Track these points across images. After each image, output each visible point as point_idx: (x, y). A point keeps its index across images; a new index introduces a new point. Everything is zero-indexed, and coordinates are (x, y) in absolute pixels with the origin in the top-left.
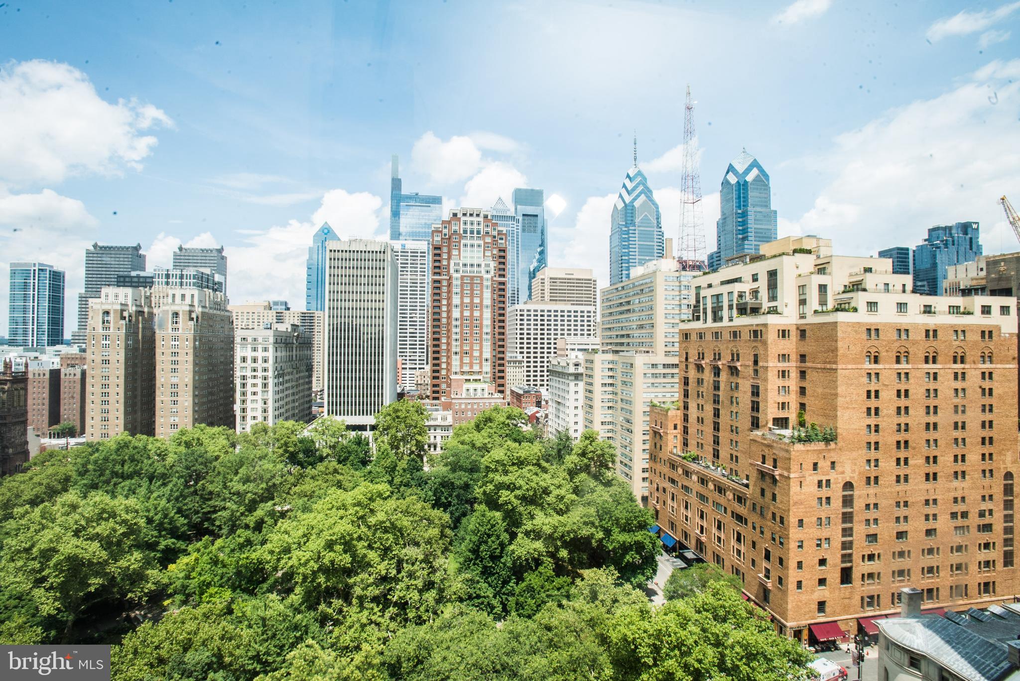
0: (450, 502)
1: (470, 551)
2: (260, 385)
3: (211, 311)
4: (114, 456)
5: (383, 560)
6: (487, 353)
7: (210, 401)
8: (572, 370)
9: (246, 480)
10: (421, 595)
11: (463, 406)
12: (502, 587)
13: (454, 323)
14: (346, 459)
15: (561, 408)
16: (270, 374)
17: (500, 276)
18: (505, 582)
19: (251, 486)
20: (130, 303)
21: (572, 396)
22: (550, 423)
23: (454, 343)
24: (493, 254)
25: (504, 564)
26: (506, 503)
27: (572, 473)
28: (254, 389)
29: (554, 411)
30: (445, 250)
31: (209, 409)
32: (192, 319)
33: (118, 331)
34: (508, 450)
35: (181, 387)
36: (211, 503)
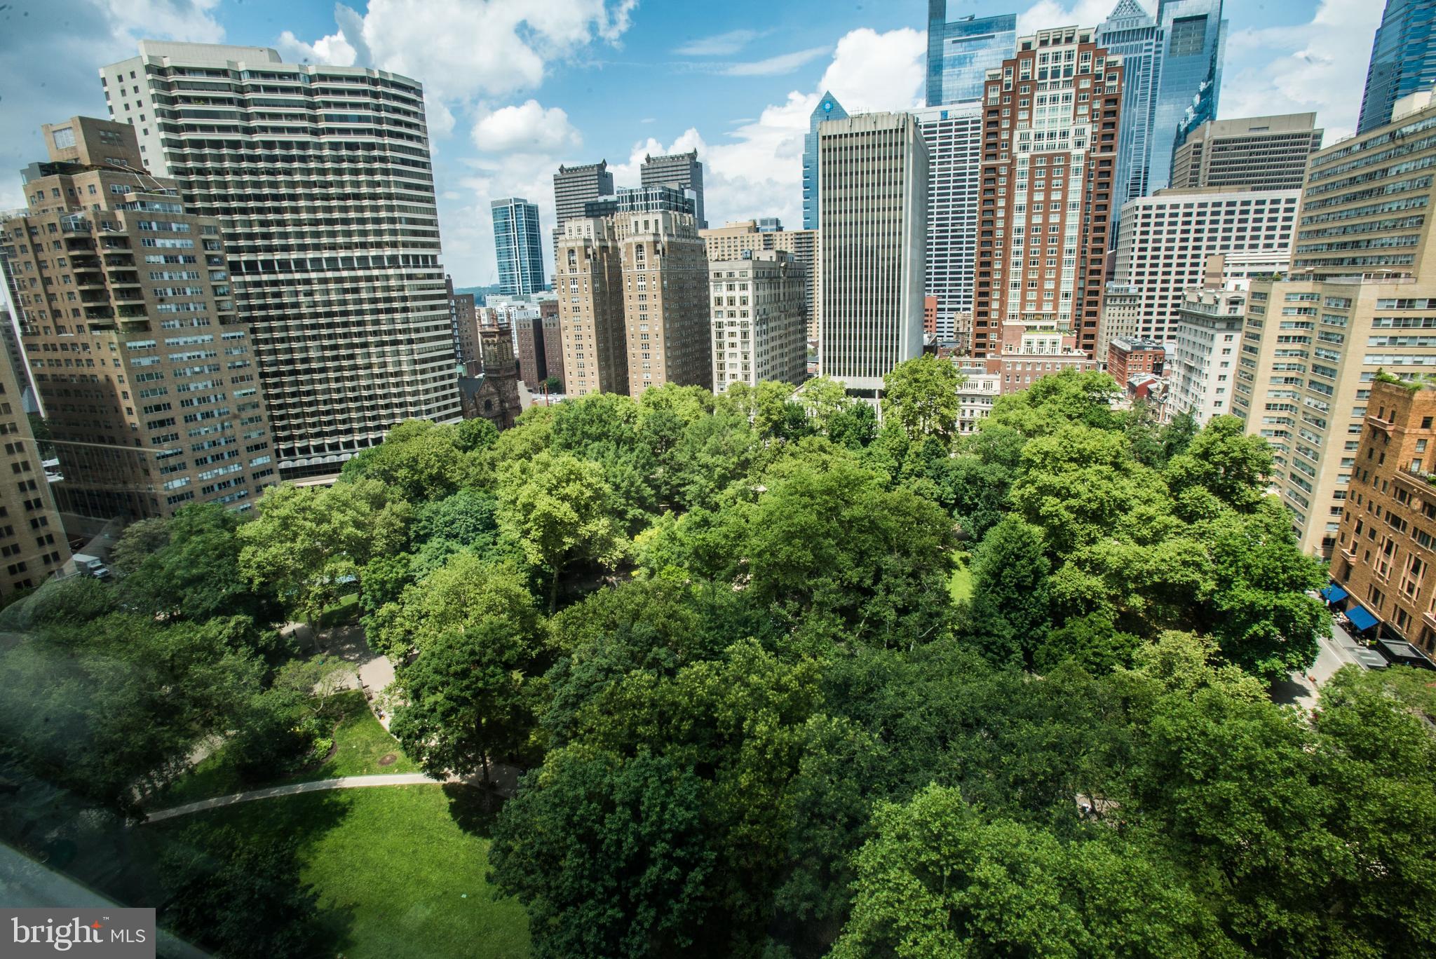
0: (977, 505)
1: (988, 573)
2: (739, 335)
3: (679, 240)
4: (583, 416)
5: (857, 566)
6: (1069, 282)
7: (685, 355)
8: (1223, 311)
9: (716, 452)
10: (899, 617)
11: (1019, 368)
12: (1030, 629)
13: (1015, 236)
14: (840, 434)
15: (1194, 377)
16: (750, 319)
17: (1104, 149)
18: (1035, 624)
19: (720, 459)
20: (593, 238)
21: (1216, 357)
22: (1170, 400)
23: (1013, 269)
24: (1092, 111)
25: (1038, 599)
26: (1051, 515)
27: (1176, 485)
28: (733, 340)
29: (1180, 381)
30: (1006, 113)
31: (685, 364)
32: (657, 252)
33: (584, 271)
34: (1065, 437)
35: (652, 336)
36: (681, 474)
